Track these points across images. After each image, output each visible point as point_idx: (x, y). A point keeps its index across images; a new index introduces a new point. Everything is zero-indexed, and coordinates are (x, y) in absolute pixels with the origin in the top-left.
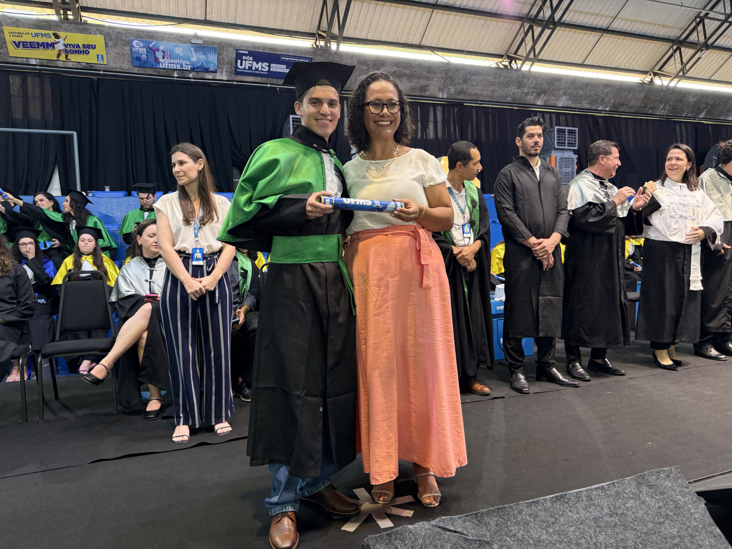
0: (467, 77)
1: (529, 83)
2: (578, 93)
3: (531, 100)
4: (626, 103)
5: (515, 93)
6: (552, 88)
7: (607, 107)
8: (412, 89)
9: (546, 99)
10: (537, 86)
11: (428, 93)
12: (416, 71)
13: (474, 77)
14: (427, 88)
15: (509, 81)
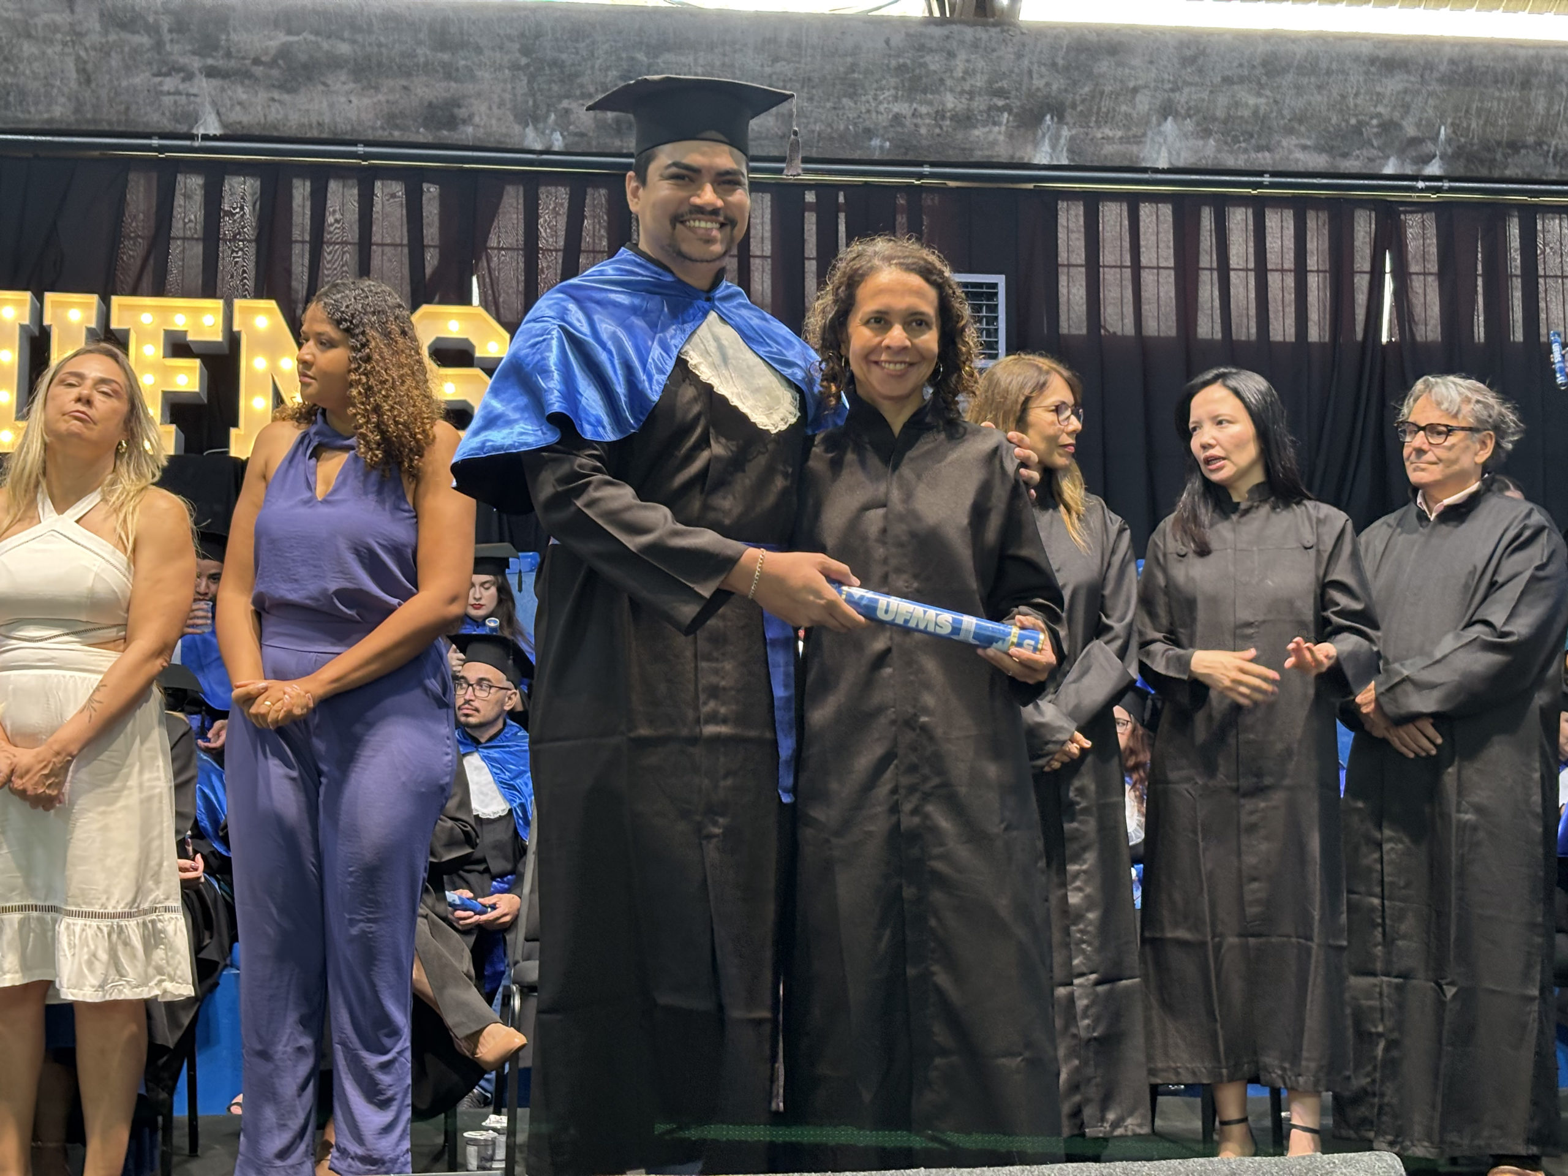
0: (633, 59)
1: (959, 73)
2: (1237, 104)
3: (993, 144)
4: (1531, 140)
5: (897, 119)
6: (1087, 89)
7: (1427, 159)
8: (392, 119)
9: (1072, 139)
10: (1004, 84)
11: (467, 133)
12: (380, 45)
13: (669, 57)
14: (462, 113)
15: (853, 68)
